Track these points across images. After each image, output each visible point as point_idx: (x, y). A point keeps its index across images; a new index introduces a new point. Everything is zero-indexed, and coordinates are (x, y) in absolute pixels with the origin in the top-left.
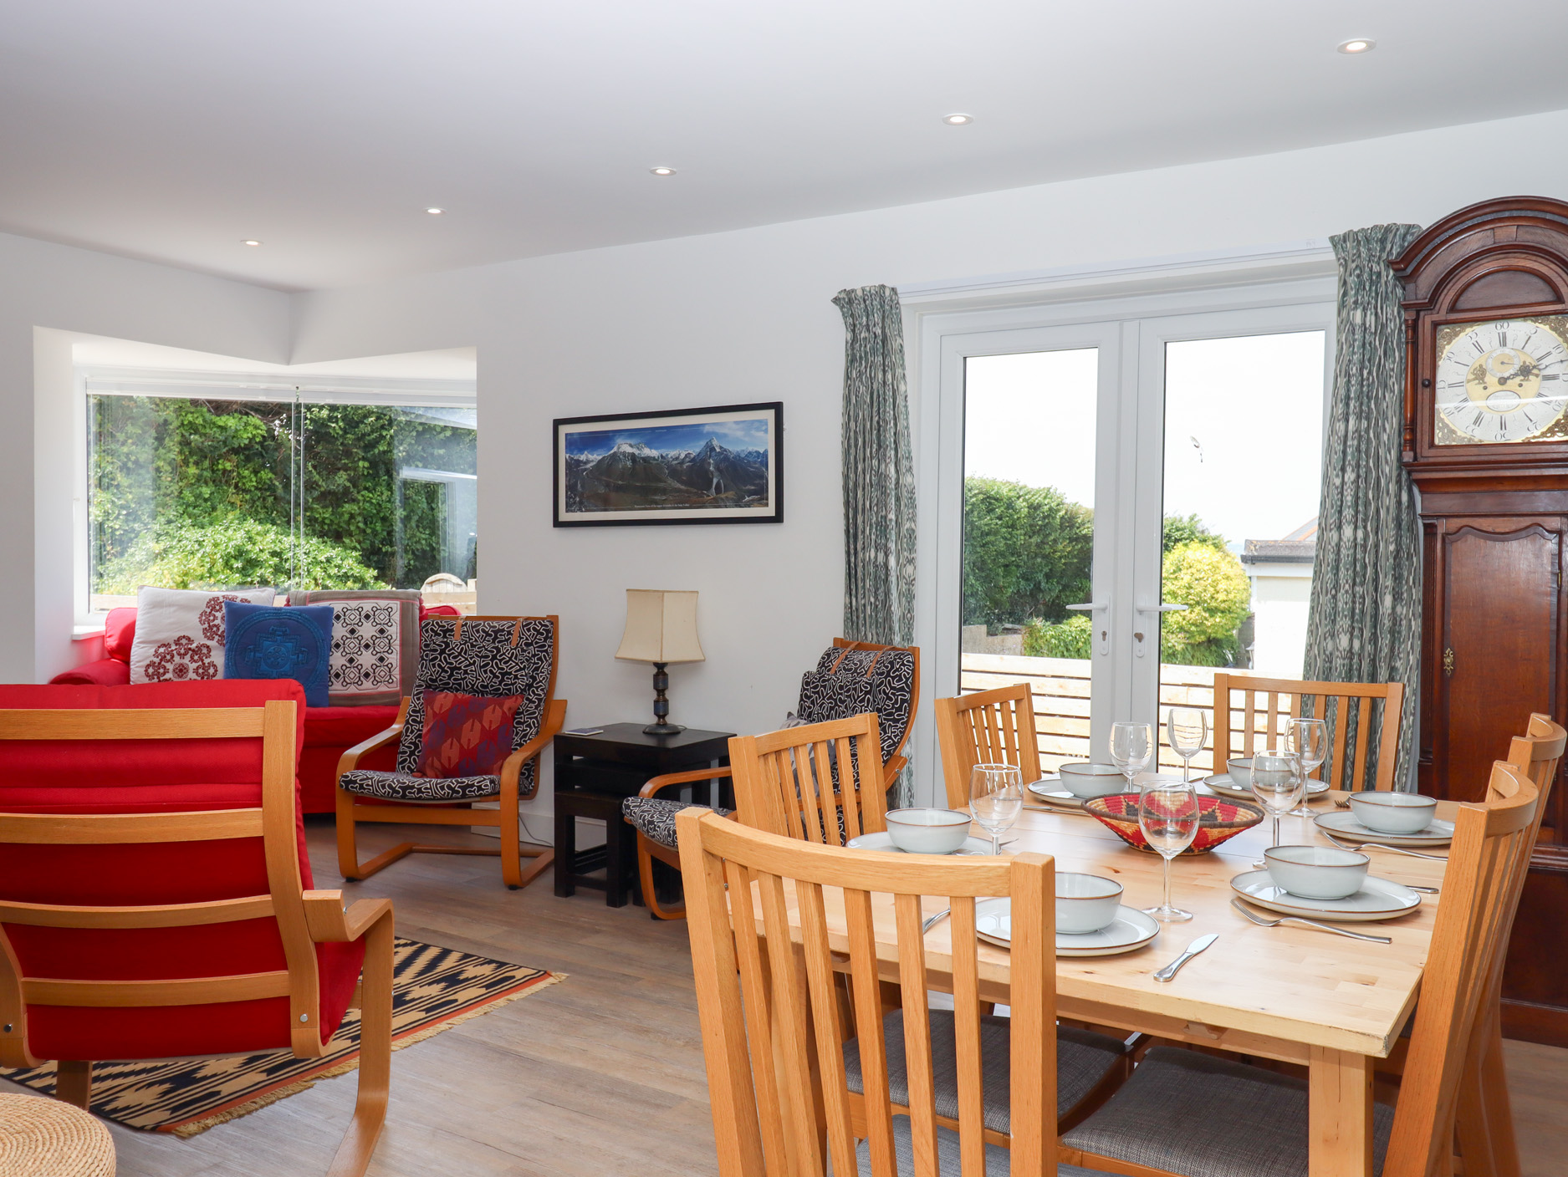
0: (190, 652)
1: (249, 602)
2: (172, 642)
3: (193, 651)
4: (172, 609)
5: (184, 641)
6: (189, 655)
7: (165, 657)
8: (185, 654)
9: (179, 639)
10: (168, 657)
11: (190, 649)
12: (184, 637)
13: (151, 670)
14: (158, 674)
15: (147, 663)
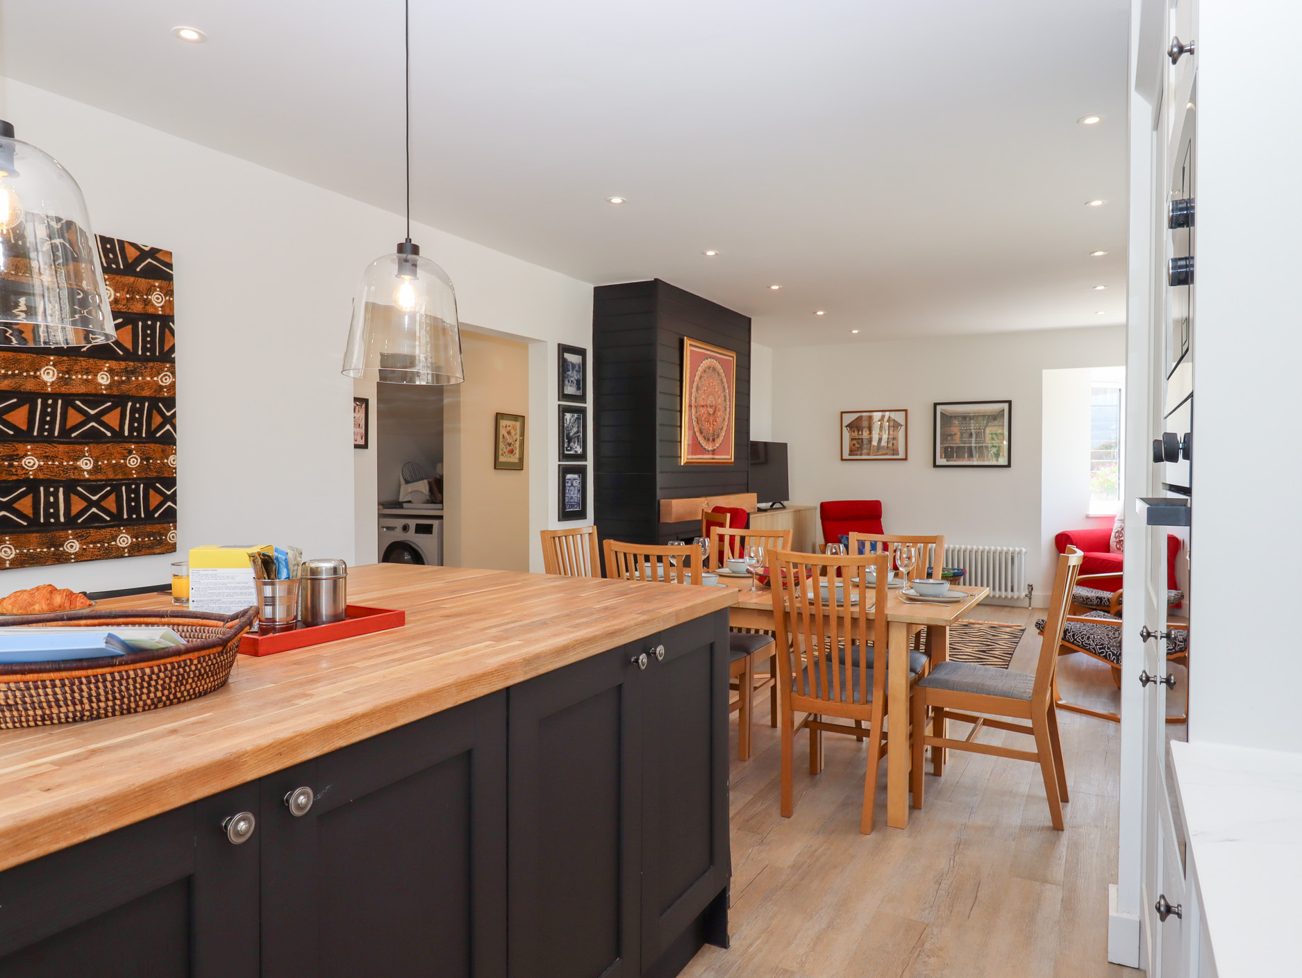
13: (1117, 535)
14: (1119, 537)
15: (1116, 530)
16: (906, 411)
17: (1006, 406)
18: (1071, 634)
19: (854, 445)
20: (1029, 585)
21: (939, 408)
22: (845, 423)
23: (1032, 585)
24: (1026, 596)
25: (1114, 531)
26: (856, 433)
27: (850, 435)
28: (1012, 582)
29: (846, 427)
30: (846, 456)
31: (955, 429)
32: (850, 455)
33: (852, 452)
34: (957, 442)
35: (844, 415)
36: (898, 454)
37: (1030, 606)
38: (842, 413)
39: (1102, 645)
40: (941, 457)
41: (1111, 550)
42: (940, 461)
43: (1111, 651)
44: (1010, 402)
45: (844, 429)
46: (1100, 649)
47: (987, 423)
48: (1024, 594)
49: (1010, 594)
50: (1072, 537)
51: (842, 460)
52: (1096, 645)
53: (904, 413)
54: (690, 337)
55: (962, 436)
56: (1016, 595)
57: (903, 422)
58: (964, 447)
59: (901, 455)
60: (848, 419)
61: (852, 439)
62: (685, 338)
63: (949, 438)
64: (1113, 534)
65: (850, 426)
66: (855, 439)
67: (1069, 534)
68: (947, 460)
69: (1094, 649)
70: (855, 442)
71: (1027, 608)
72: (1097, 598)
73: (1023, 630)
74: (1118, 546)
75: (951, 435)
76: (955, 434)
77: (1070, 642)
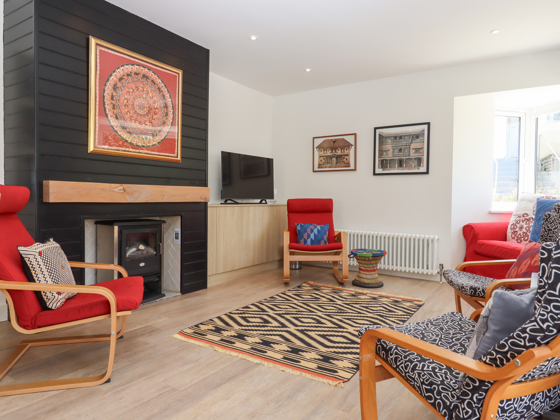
0: (526, 220)
1: (556, 199)
2: (522, 216)
3: (527, 220)
4: (526, 201)
5: (525, 215)
6: (525, 221)
7: (518, 221)
8: (524, 221)
9: (524, 214)
10: (519, 222)
11: (526, 219)
12: (526, 214)
13: (512, 227)
14: (514, 228)
15: (512, 223)
16: (355, 134)
17: (426, 126)
18: (393, 356)
19: (321, 160)
20: (440, 265)
21: (378, 131)
22: (316, 146)
23: (442, 265)
24: (438, 273)
25: (510, 224)
26: (323, 152)
27: (319, 154)
28: (428, 261)
29: (316, 148)
30: (316, 169)
31: (389, 146)
32: (319, 168)
33: (320, 166)
34: (389, 156)
35: (315, 139)
36: (349, 166)
37: (441, 281)
38: (314, 138)
39: (431, 384)
40: (379, 168)
41: (508, 238)
42: (378, 171)
43: (441, 399)
44: (428, 124)
45: (315, 149)
46: (427, 391)
47: (412, 141)
48: (436, 272)
49: (425, 271)
50: (475, 228)
51: (314, 171)
52: (423, 383)
53: (354, 136)
54: (96, 36)
55: (393, 152)
56: (430, 272)
57: (353, 143)
58: (395, 160)
59: (352, 167)
60: (318, 142)
61: (320, 157)
62: (90, 36)
63: (385, 153)
64: (509, 226)
65: (319, 147)
66: (322, 156)
67: (473, 226)
68: (383, 170)
69: (419, 387)
70: (322, 158)
71: (438, 282)
72: (471, 288)
73: (420, 306)
74: (513, 236)
75: (386, 151)
76: (389, 150)
77: (393, 368)
